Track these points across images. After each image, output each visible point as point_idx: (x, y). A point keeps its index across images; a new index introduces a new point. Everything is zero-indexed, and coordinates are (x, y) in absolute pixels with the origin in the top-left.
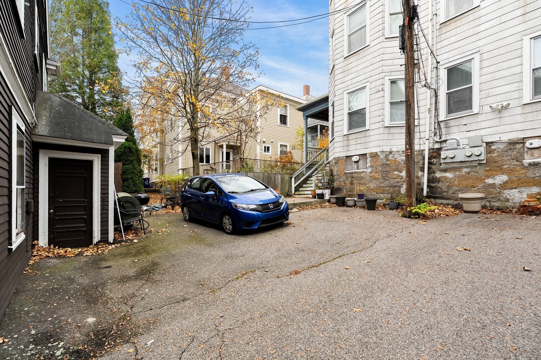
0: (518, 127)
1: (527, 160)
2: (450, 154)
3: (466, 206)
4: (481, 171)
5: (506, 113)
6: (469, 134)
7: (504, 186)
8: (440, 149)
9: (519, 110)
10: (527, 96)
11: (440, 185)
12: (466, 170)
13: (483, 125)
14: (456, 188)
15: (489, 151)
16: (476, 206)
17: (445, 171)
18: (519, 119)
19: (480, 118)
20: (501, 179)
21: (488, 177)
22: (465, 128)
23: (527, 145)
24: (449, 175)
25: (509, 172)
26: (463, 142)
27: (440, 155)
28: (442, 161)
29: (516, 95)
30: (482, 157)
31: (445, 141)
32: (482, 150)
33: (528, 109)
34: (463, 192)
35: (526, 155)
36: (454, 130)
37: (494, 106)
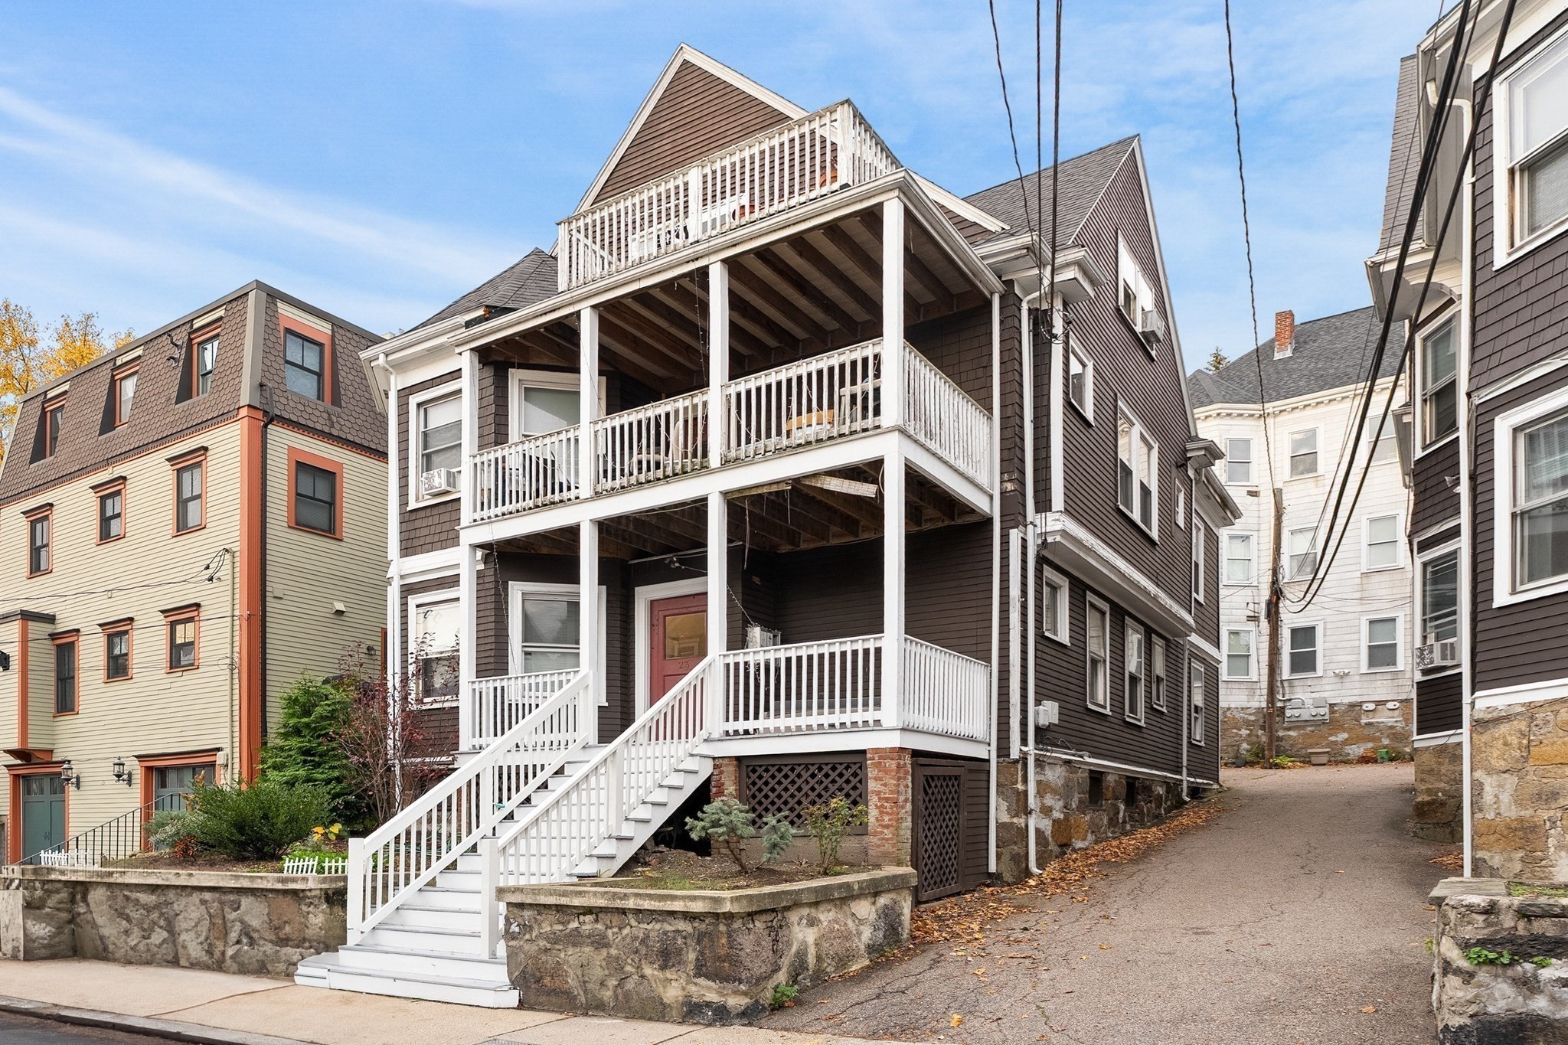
0: (1356, 692)
1: (1364, 721)
2: (1296, 713)
3: (1314, 760)
4: (1325, 729)
5: (1346, 679)
6: (1314, 695)
7: (1346, 742)
8: (1283, 708)
9: (1357, 678)
10: (1364, 669)
11: (1283, 743)
12: (1310, 728)
13: (1327, 687)
14: (1301, 746)
15: (1332, 712)
16: (1324, 759)
17: (1289, 729)
18: (1357, 685)
19: (1324, 681)
20: (1342, 736)
21: (1331, 735)
22: (1310, 689)
23: (1364, 707)
24: (1292, 733)
25: (1349, 730)
26: (1309, 702)
27: (1284, 713)
28: (1286, 720)
29: (1355, 665)
30: (1325, 718)
31: (1290, 700)
32: (1326, 710)
33: (1364, 678)
34: (1311, 746)
35: (1363, 717)
36: (1298, 689)
37: (1337, 671)
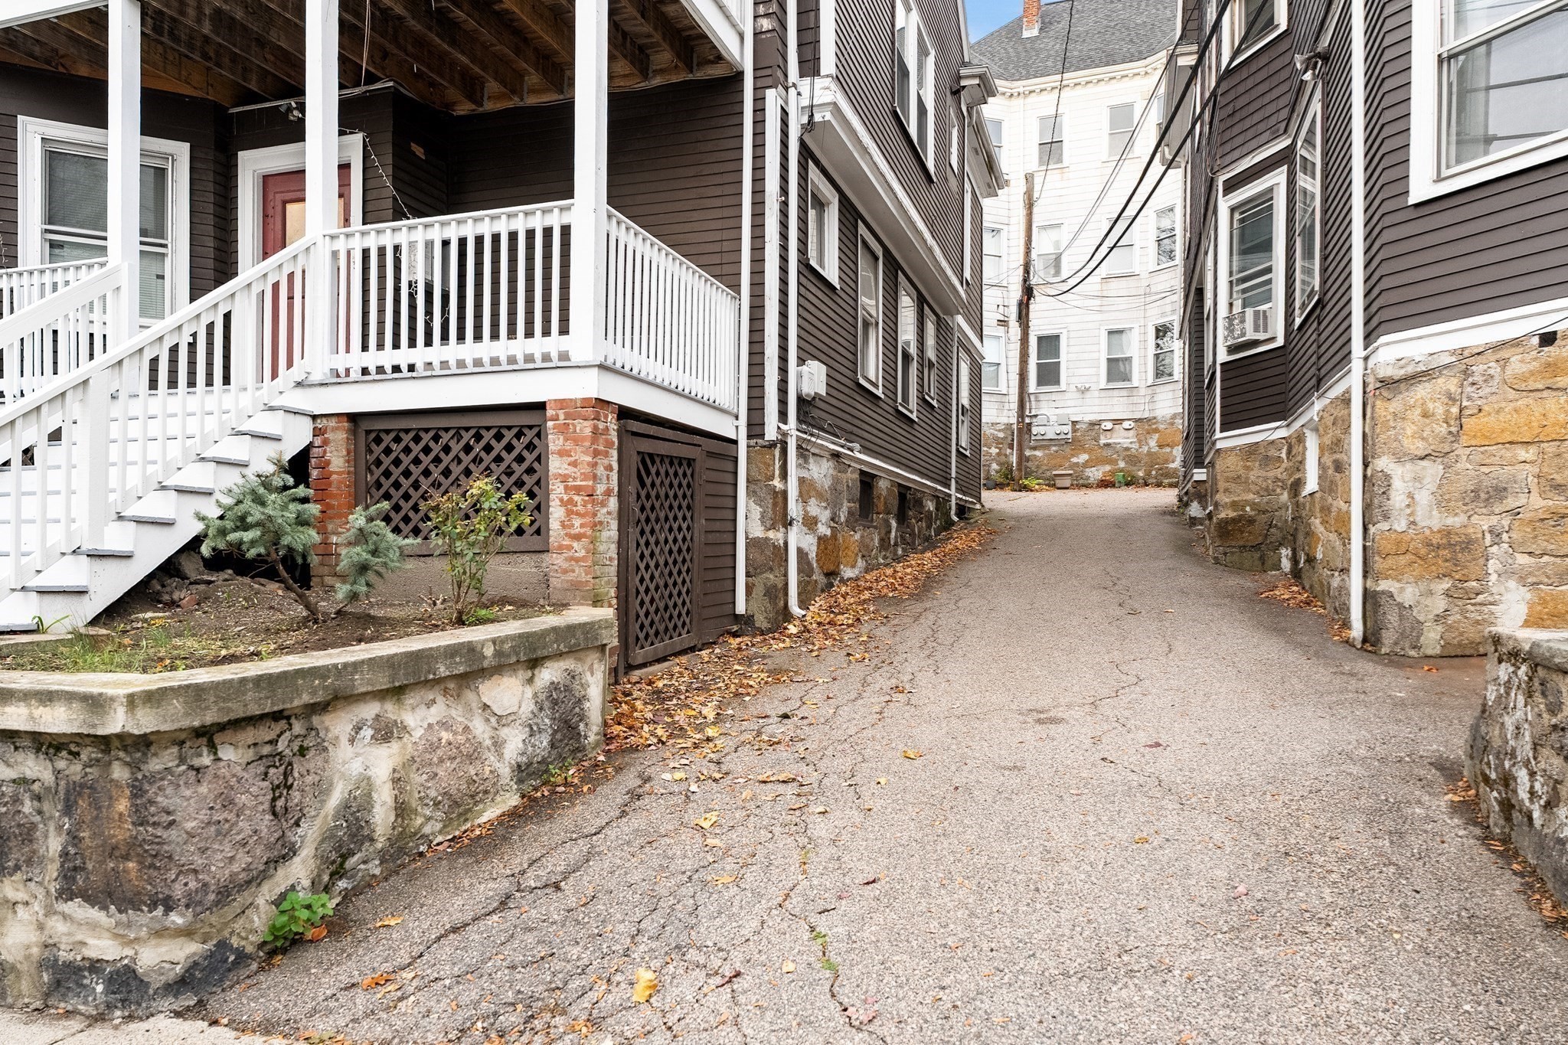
0: (1096, 409)
1: (1102, 441)
2: (1042, 430)
3: (1059, 483)
4: (1068, 449)
5: (1088, 395)
6: (1058, 411)
7: (1086, 465)
8: (1030, 424)
9: (1096, 394)
10: (1103, 384)
11: (1029, 464)
12: (1054, 448)
13: (1070, 403)
14: (1045, 468)
15: (1074, 431)
16: (1067, 482)
17: (1035, 448)
18: (1097, 401)
19: (1067, 396)
20: (1083, 458)
21: (1073, 456)
22: (1054, 405)
23: (1103, 427)
24: (1038, 453)
25: (1090, 451)
26: (1053, 419)
27: (1030, 430)
28: (1033, 438)
29: (1094, 379)
30: (1069, 436)
31: (1036, 416)
32: (1068, 428)
33: (1104, 394)
34: (1055, 467)
35: (1102, 437)
36: (1043, 404)
37: (1079, 386)
